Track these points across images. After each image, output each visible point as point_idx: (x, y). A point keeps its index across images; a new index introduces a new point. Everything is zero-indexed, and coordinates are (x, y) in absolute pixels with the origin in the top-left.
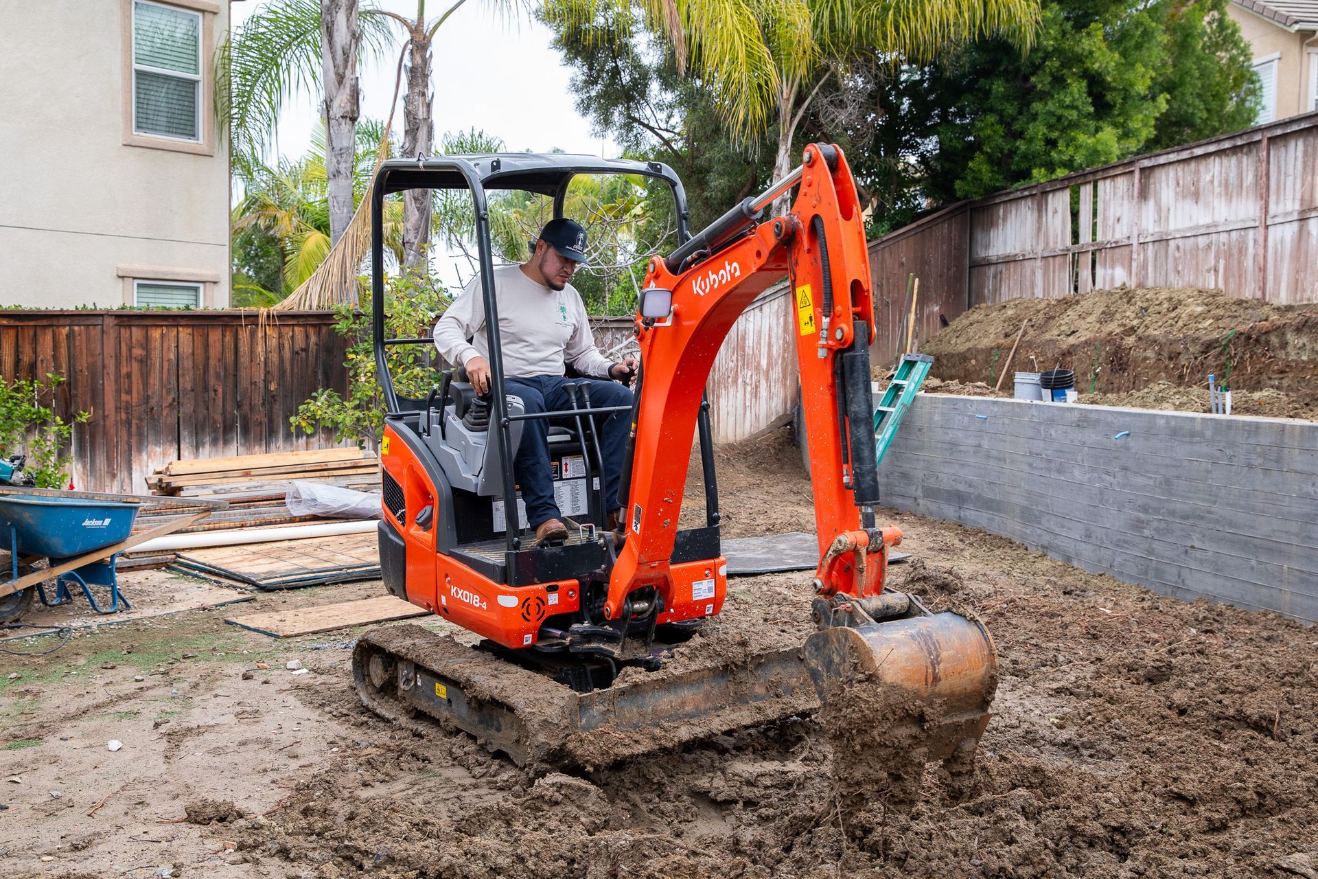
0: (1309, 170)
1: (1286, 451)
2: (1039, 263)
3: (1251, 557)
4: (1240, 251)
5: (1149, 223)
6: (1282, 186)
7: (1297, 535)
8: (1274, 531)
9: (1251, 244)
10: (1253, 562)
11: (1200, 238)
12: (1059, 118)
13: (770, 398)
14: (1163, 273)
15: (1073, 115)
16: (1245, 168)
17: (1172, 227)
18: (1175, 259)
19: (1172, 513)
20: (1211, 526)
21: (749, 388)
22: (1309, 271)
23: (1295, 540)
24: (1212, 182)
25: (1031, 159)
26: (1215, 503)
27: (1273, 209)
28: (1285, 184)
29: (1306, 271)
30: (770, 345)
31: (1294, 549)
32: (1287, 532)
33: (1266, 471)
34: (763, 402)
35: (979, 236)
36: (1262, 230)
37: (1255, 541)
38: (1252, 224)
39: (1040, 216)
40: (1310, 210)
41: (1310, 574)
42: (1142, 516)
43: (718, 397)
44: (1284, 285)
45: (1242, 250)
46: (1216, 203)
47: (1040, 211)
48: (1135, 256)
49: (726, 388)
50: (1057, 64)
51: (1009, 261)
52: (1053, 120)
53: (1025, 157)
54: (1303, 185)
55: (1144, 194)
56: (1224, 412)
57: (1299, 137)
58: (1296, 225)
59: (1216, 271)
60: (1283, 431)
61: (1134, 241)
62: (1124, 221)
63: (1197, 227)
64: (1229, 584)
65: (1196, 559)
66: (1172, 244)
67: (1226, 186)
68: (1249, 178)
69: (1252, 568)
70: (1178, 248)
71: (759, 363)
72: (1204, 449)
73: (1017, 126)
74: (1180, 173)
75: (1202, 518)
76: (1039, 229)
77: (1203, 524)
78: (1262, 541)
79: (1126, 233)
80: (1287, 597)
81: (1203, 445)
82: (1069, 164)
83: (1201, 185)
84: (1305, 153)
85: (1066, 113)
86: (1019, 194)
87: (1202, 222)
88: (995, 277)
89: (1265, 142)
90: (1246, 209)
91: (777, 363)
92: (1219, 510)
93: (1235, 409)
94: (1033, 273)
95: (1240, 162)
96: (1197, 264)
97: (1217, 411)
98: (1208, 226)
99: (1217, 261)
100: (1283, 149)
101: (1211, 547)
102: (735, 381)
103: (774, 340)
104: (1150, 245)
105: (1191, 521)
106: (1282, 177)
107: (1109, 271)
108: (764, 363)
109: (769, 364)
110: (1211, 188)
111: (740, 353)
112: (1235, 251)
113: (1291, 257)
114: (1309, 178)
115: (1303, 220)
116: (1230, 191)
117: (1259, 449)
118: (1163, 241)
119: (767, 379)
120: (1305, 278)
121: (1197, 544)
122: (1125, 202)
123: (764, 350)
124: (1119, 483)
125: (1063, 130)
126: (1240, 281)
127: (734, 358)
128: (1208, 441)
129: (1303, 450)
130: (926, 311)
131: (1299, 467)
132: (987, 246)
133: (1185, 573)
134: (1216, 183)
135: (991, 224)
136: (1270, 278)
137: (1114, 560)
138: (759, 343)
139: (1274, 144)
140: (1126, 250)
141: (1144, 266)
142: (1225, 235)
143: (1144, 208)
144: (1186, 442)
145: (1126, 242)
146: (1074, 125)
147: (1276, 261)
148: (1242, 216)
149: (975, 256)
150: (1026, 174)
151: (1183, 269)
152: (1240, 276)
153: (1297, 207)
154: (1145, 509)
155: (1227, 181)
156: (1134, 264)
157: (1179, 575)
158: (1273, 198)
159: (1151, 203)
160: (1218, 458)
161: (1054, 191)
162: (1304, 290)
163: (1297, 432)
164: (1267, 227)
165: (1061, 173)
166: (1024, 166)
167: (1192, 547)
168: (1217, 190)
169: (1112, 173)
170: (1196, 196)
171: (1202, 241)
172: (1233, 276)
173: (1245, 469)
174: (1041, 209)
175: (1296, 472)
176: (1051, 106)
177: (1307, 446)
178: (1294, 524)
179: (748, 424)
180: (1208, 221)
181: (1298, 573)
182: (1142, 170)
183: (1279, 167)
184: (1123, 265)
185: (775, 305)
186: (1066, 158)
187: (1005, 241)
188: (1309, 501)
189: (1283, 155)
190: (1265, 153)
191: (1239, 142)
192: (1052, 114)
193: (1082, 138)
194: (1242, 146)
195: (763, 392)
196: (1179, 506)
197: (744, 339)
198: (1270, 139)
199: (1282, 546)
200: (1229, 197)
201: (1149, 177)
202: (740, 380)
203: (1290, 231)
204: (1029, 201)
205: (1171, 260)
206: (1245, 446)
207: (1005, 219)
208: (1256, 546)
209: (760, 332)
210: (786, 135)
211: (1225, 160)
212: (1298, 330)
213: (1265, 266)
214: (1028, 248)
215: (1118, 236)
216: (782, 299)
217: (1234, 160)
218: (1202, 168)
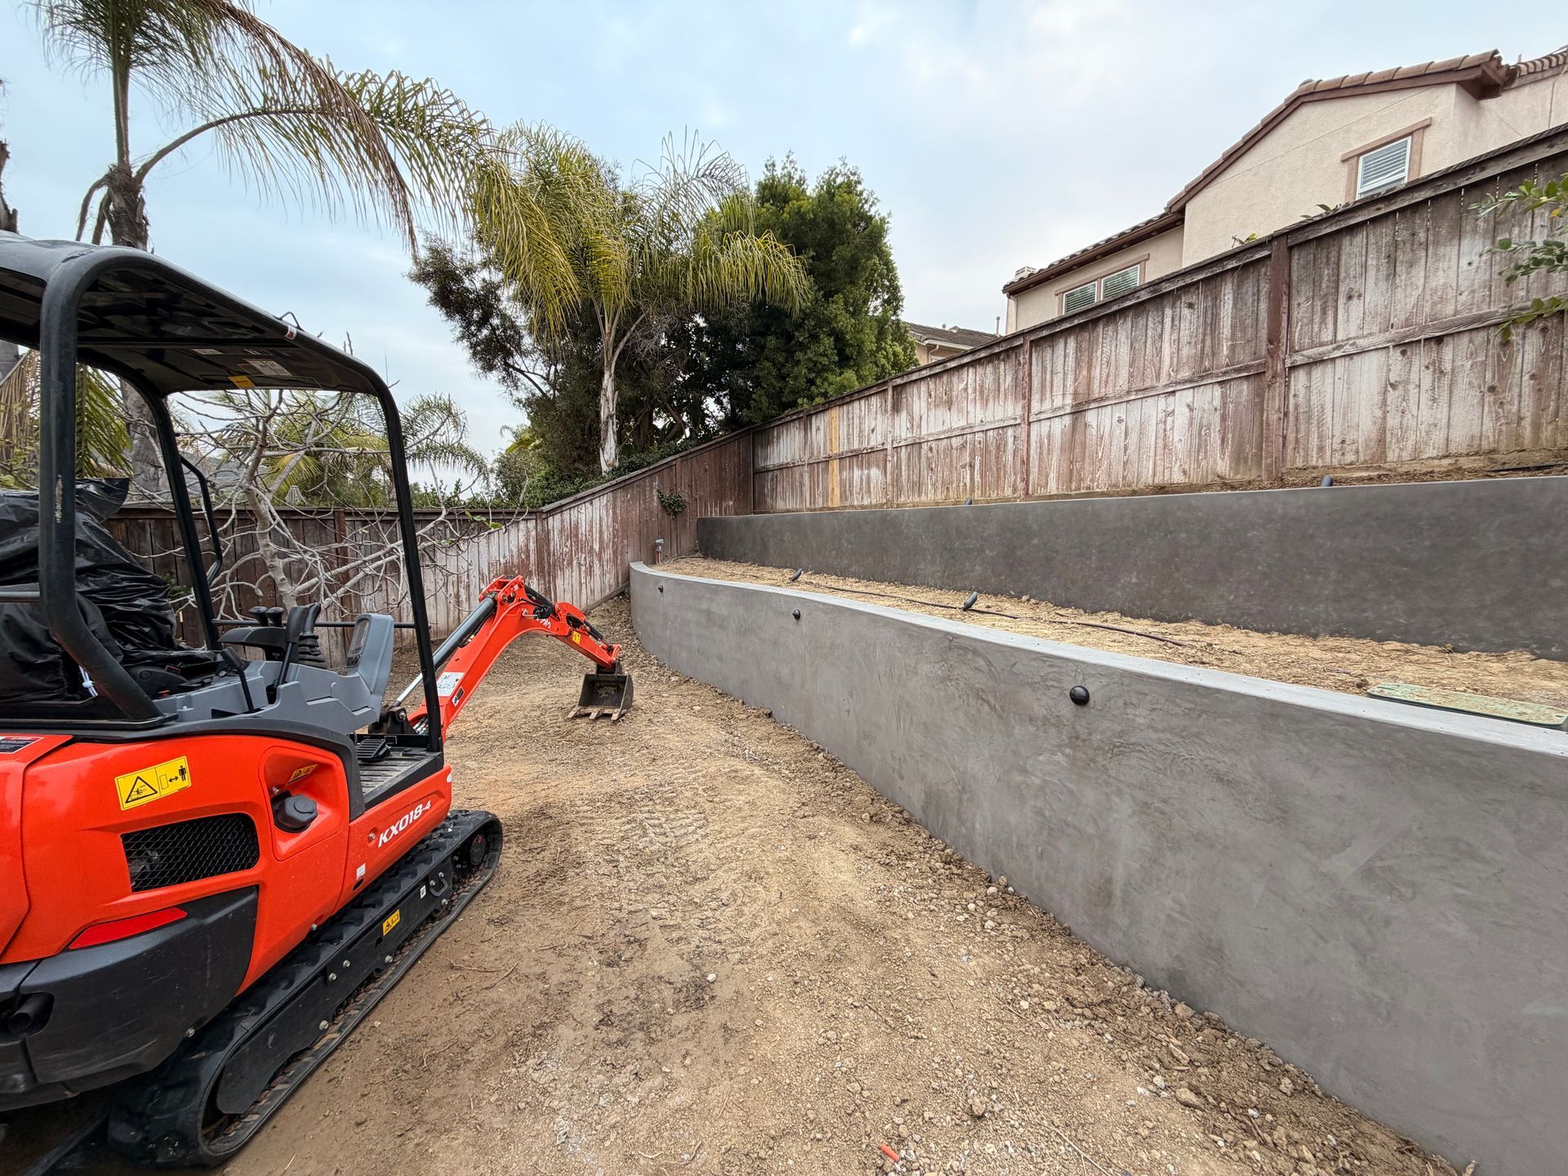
0: (1084, 365)
2: (806, 468)
4: (998, 448)
5: (902, 429)
6: (1048, 384)
9: (1010, 441)
11: (954, 440)
12: (815, 363)
13: (603, 574)
14: (916, 471)
15: (825, 361)
16: (1002, 373)
17: (924, 432)
18: (928, 459)
21: (583, 568)
22: (1087, 461)
24: (966, 390)
25: (796, 392)
27: (1036, 406)
28: (1052, 381)
29: (1083, 460)
30: (601, 532)
34: (597, 579)
35: (759, 452)
36: (1024, 427)
38: (1012, 422)
39: (806, 433)
40: (1088, 402)
43: (554, 578)
44: (1053, 475)
45: (1000, 447)
46: (971, 408)
47: (806, 430)
48: (889, 458)
49: (562, 569)
50: (813, 323)
51: (782, 468)
52: (811, 365)
53: (792, 392)
54: (1076, 380)
55: (896, 408)
57: (1070, 335)
58: (1067, 420)
59: (972, 466)
61: (889, 447)
62: (879, 430)
63: (951, 430)
66: (925, 447)
67: (982, 392)
68: (1008, 381)
70: (931, 449)
71: (592, 547)
73: (784, 371)
74: (932, 386)
76: (806, 443)
79: (880, 441)
82: (825, 395)
83: (954, 393)
84: (1078, 349)
85: (821, 359)
86: (789, 419)
87: (955, 426)
88: (772, 480)
89: (1028, 345)
90: (1006, 410)
91: (608, 546)
94: (802, 476)
95: (996, 368)
96: (951, 461)
98: (963, 429)
99: (973, 457)
100: (1049, 350)
102: (570, 563)
103: (604, 528)
104: (904, 449)
106: (1048, 376)
107: (866, 472)
108: (596, 547)
109: (601, 548)
110: (964, 395)
111: (574, 539)
112: (993, 449)
113: (1062, 449)
114: (1085, 372)
115: (1078, 412)
116: (983, 397)
118: (916, 444)
119: (600, 560)
120: (1082, 468)
122: (879, 416)
123: (596, 536)
125: (819, 373)
126: (998, 474)
127: (568, 544)
130: (724, 505)
132: (766, 459)
134: (970, 390)
135: (768, 443)
136: (1034, 470)
138: (591, 530)
139: (1037, 346)
140: (882, 455)
141: (898, 466)
142: (981, 434)
143: (897, 419)
145: (881, 447)
146: (826, 369)
147: (1041, 453)
148: (999, 416)
149: (757, 466)
150: (794, 404)
151: (937, 466)
152: (998, 470)
153: (1069, 400)
155: (982, 387)
156: (889, 465)
158: (1036, 397)
159: (904, 414)
161: (816, 413)
162: (1081, 480)
164: (1029, 424)
165: (819, 400)
166: (791, 399)
168: (971, 397)
169: (867, 393)
170: (949, 404)
171: (956, 442)
172: (991, 469)
174: (807, 428)
176: (810, 354)
179: (584, 597)
180: (963, 423)
182: (894, 388)
183: (1044, 368)
184: (878, 467)
185: (604, 499)
186: (822, 391)
187: (779, 454)
189: (1049, 355)
190: (1027, 356)
191: (997, 350)
192: (810, 359)
193: (831, 378)
194: (999, 354)
195: (597, 570)
197: (577, 528)
198: (1032, 342)
200: (985, 402)
201: (901, 393)
202: (575, 562)
203: (1060, 427)
204: (797, 423)
205: (923, 459)
207: (778, 438)
209: (592, 522)
210: (610, 363)
211: (980, 370)
213: (1028, 459)
214: (797, 457)
215: (873, 444)
216: (610, 495)
217: (989, 368)
218: (955, 379)
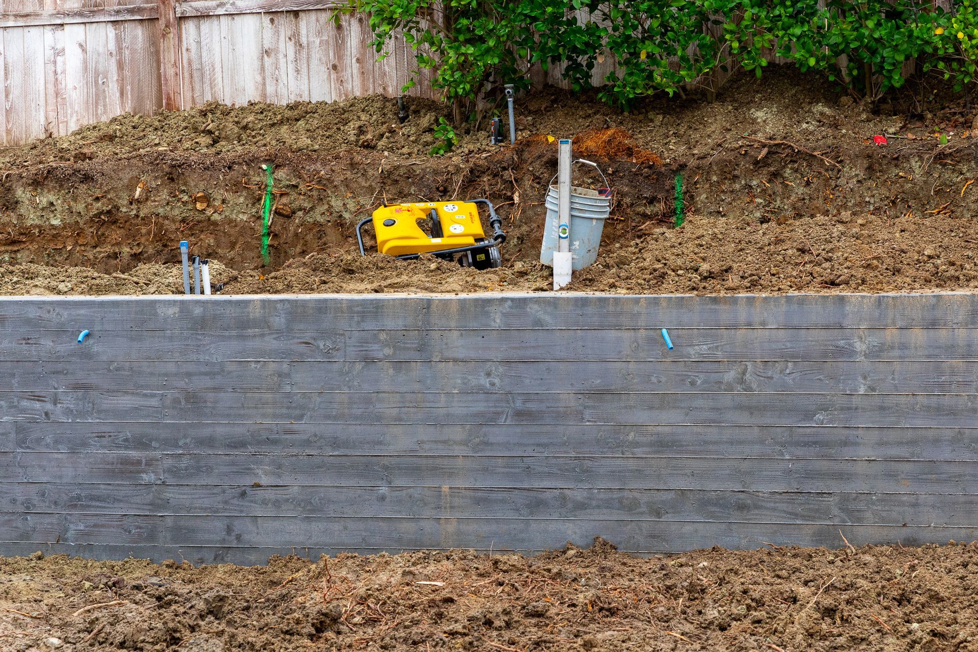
1: (436, 335)
3: (379, 483)
7: (465, 443)
8: (420, 443)
10: (384, 490)
19: (210, 442)
20: (294, 451)
23: (458, 450)
26: (301, 417)
31: (460, 462)
32: (444, 442)
33: (399, 365)
37: (385, 461)
41: (491, 490)
42: (134, 454)
56: (202, 292)
60: (428, 307)
64: (336, 527)
65: (264, 502)
69: (383, 498)
72: (271, 343)
75: (275, 442)
77: (277, 451)
78: (398, 460)
80: (451, 528)
81: (267, 338)
92: (306, 427)
93: (215, 289)
97: (192, 291)
101: (295, 484)
105: (251, 449)
117: (383, 336)
121: (264, 481)
124: (68, 412)
128: (279, 331)
129: (465, 331)
131: (461, 354)
133: (238, 526)
137: (66, 530)
144: (230, 337)
154: (141, 443)
157: (229, 530)
160: (301, 355)
163: (454, 308)
167: (257, 486)
173: (359, 366)
175: (455, 360)
177: (474, 325)
178: (459, 429)
181: (468, 493)
188: (482, 396)
196: (220, 431)
199: (438, 461)
206: (357, 334)
208: (386, 468)
212: (37, 183)
